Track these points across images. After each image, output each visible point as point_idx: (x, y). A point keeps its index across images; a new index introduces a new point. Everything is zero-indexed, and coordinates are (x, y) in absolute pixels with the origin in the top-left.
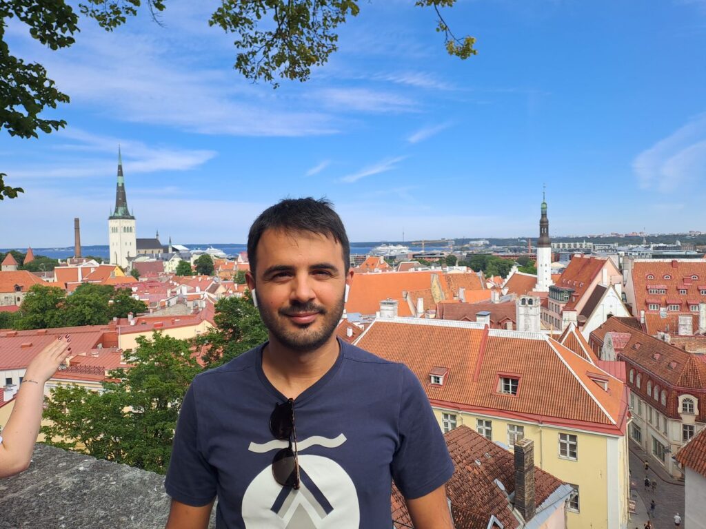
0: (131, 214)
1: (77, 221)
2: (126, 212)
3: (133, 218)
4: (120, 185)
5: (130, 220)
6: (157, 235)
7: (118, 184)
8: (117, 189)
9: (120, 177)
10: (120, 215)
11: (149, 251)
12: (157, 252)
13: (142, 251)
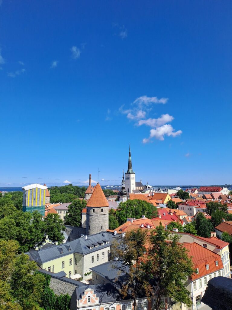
4: (130, 160)
5: (134, 175)
6: (141, 181)
10: (130, 172)
11: (139, 187)
12: (142, 188)
13: (137, 188)
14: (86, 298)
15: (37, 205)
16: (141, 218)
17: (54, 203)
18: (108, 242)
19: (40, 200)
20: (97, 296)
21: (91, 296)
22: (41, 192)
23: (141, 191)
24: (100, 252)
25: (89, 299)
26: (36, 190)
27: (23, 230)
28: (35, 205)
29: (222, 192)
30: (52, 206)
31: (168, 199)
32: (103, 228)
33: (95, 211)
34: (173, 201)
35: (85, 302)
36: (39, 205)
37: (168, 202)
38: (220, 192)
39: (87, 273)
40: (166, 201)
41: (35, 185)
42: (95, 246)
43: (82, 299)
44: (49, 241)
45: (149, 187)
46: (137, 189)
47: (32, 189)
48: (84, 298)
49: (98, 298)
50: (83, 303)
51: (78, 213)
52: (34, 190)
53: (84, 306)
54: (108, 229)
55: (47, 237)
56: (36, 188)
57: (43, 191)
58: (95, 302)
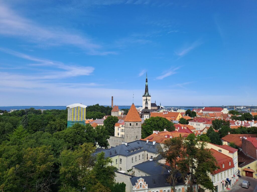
0: (149, 95)
1: (112, 97)
2: (148, 94)
3: (150, 96)
4: (147, 85)
5: (149, 97)
6: (155, 102)
7: (146, 85)
8: (146, 87)
9: (147, 83)
10: (147, 95)
11: (154, 107)
12: (156, 108)
13: (152, 107)
14: (139, 185)
15: (80, 120)
16: (162, 131)
17: (88, 119)
18: (143, 148)
19: (82, 116)
20: (146, 183)
21: (142, 183)
22: (82, 110)
23: (155, 110)
24: (137, 155)
25: (141, 185)
26: (78, 108)
27: (82, 137)
28: (78, 120)
29: (222, 111)
30: (87, 121)
31: (180, 117)
32: (137, 137)
33: (131, 125)
34: (185, 118)
35: (138, 187)
36: (81, 120)
37: (180, 119)
38: (221, 112)
39: (129, 170)
40: (178, 118)
41: (78, 104)
42: (133, 150)
43: (136, 185)
44: (99, 147)
45: (161, 107)
46: (152, 109)
47: (75, 108)
48: (137, 185)
49: (147, 185)
50: (137, 188)
51: (112, 126)
52: (77, 108)
53: (138, 190)
54: (141, 138)
55: (97, 143)
56: (78, 107)
57: (84, 109)
58: (145, 187)
